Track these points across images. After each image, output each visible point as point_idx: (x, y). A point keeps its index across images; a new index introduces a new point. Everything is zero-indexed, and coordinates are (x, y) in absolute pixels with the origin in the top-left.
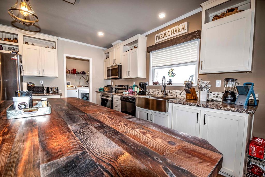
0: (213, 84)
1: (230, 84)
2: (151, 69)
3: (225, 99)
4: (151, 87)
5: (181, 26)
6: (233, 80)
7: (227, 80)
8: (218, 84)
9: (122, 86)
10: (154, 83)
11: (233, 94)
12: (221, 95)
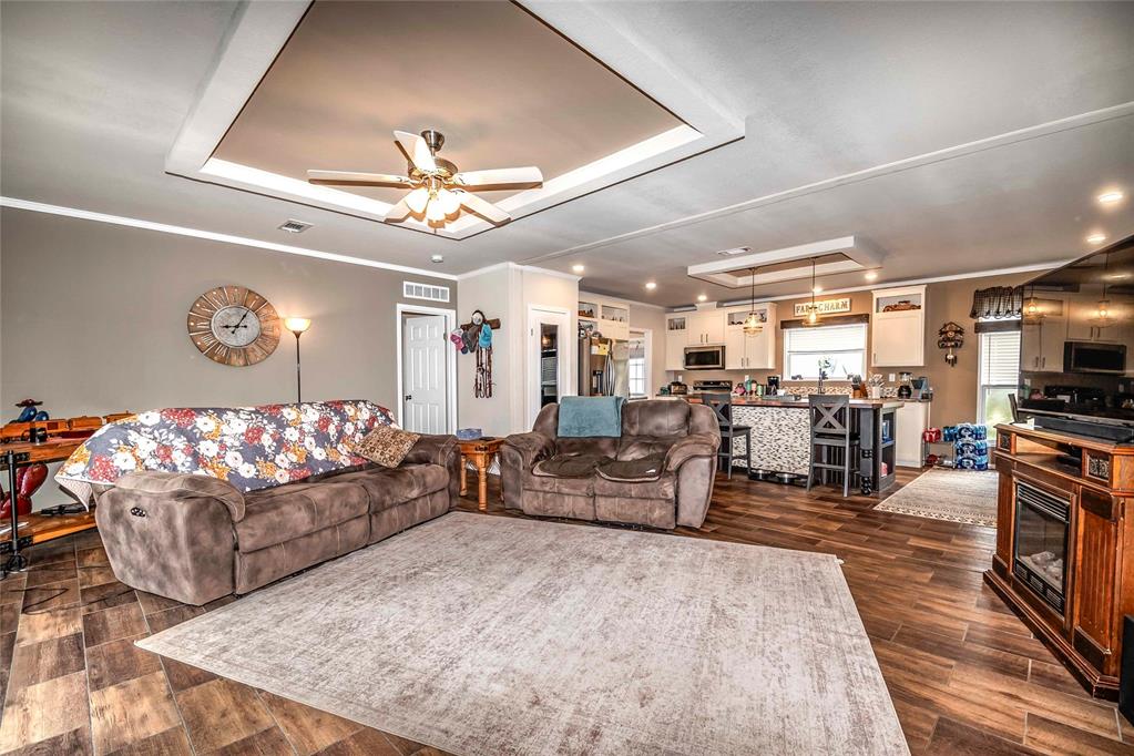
0: (886, 378)
1: (905, 378)
2: (786, 354)
3: (900, 395)
4: (788, 384)
5: (840, 301)
6: (908, 374)
7: (902, 373)
8: (892, 377)
9: (718, 383)
10: (793, 378)
11: (908, 388)
12: (896, 390)
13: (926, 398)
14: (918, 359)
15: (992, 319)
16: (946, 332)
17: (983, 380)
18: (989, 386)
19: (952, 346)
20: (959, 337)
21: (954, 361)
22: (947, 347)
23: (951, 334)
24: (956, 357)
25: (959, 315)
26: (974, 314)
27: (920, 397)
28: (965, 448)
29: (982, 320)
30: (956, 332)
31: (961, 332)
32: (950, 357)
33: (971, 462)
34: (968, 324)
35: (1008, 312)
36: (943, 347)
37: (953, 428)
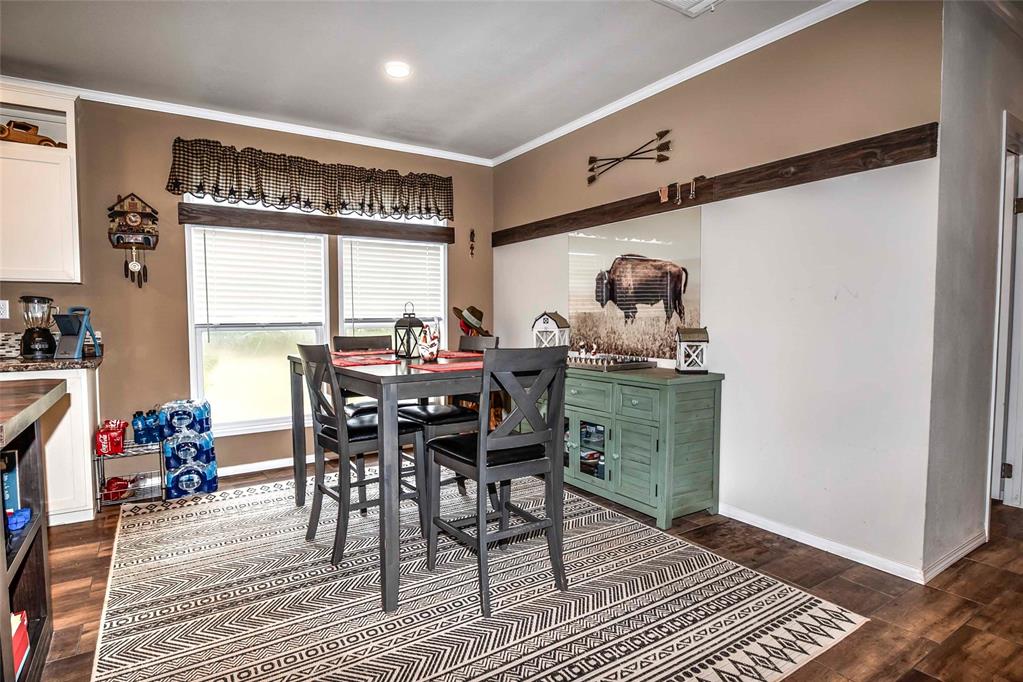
1: (37, 311)
3: (27, 350)
6: (42, 300)
7: (28, 300)
11: (46, 334)
12: (15, 340)
13: (90, 356)
14: (67, 267)
15: (208, 200)
16: (123, 214)
17: (197, 314)
18: (208, 326)
19: (139, 246)
20: (149, 226)
21: (142, 278)
22: (128, 246)
23: (134, 220)
24: (145, 268)
25: (147, 180)
26: (175, 186)
27: (77, 354)
28: (181, 455)
29: (189, 198)
30: (144, 215)
31: (152, 216)
32: (135, 267)
33: (196, 478)
34: (165, 204)
35: (232, 192)
36: (119, 244)
37: (152, 413)
